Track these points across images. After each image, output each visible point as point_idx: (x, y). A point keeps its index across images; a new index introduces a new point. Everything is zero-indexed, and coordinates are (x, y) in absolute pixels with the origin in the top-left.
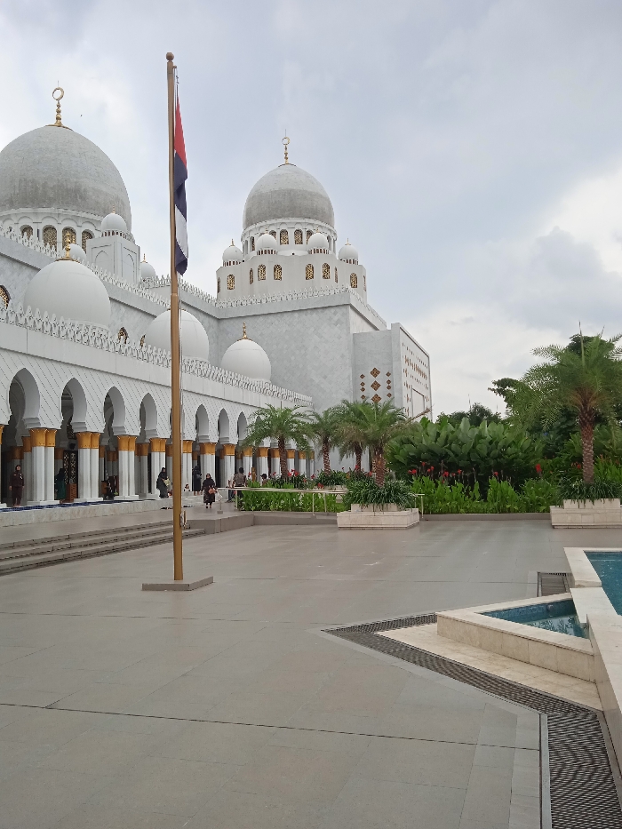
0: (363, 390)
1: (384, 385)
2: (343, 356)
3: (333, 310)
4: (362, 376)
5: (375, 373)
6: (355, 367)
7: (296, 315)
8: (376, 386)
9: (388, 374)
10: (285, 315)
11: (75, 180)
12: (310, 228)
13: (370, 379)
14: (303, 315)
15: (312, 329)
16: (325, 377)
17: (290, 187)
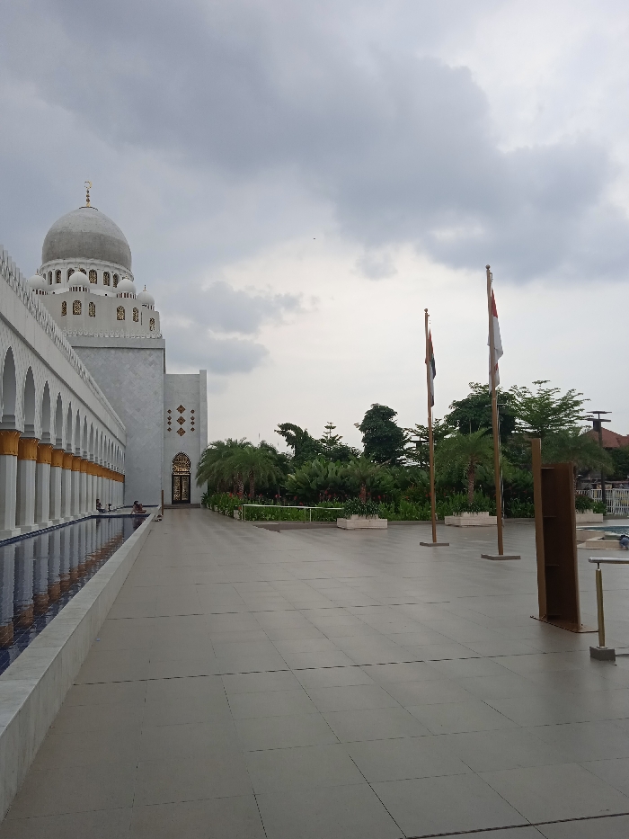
0: (169, 423)
1: (188, 421)
2: (156, 393)
3: (148, 352)
4: (169, 412)
5: (181, 409)
6: (165, 403)
7: (113, 351)
8: (181, 421)
9: (193, 412)
10: (102, 351)
12: (117, 272)
13: (176, 415)
14: (120, 353)
15: (128, 366)
16: (139, 410)
17: (101, 232)
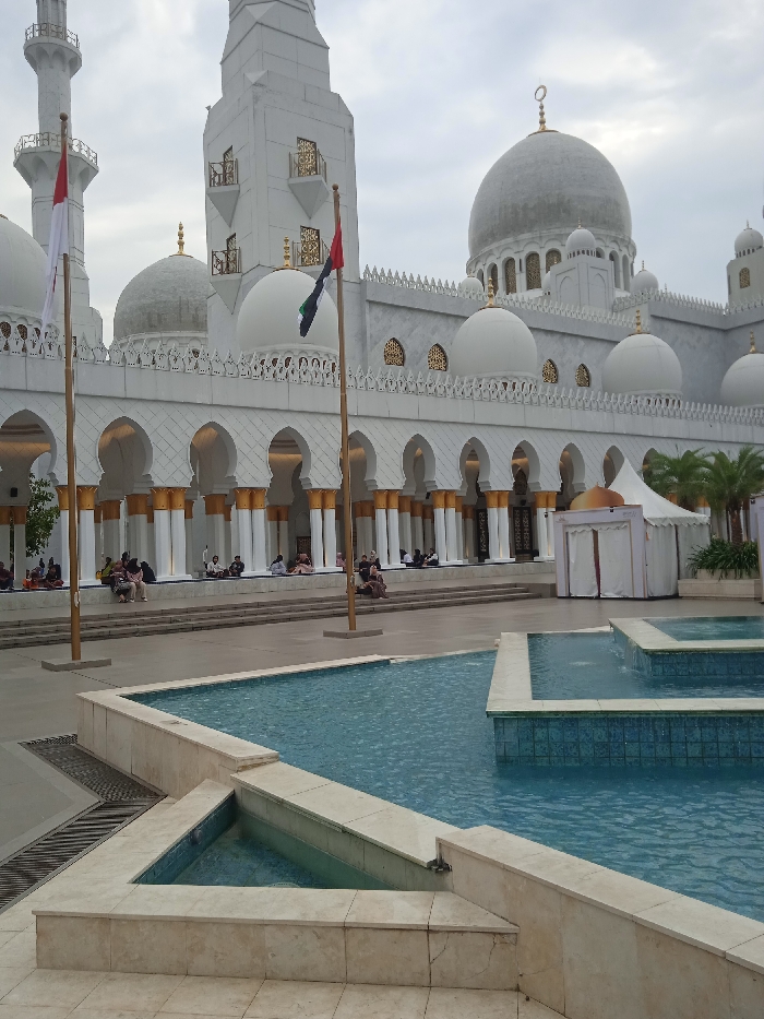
11: (557, 192)
